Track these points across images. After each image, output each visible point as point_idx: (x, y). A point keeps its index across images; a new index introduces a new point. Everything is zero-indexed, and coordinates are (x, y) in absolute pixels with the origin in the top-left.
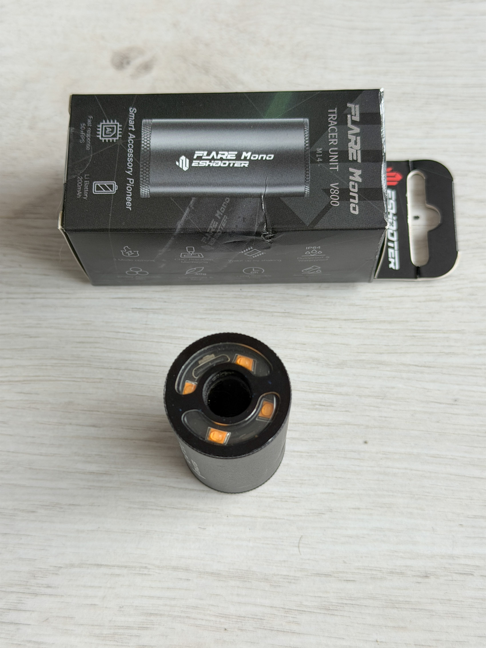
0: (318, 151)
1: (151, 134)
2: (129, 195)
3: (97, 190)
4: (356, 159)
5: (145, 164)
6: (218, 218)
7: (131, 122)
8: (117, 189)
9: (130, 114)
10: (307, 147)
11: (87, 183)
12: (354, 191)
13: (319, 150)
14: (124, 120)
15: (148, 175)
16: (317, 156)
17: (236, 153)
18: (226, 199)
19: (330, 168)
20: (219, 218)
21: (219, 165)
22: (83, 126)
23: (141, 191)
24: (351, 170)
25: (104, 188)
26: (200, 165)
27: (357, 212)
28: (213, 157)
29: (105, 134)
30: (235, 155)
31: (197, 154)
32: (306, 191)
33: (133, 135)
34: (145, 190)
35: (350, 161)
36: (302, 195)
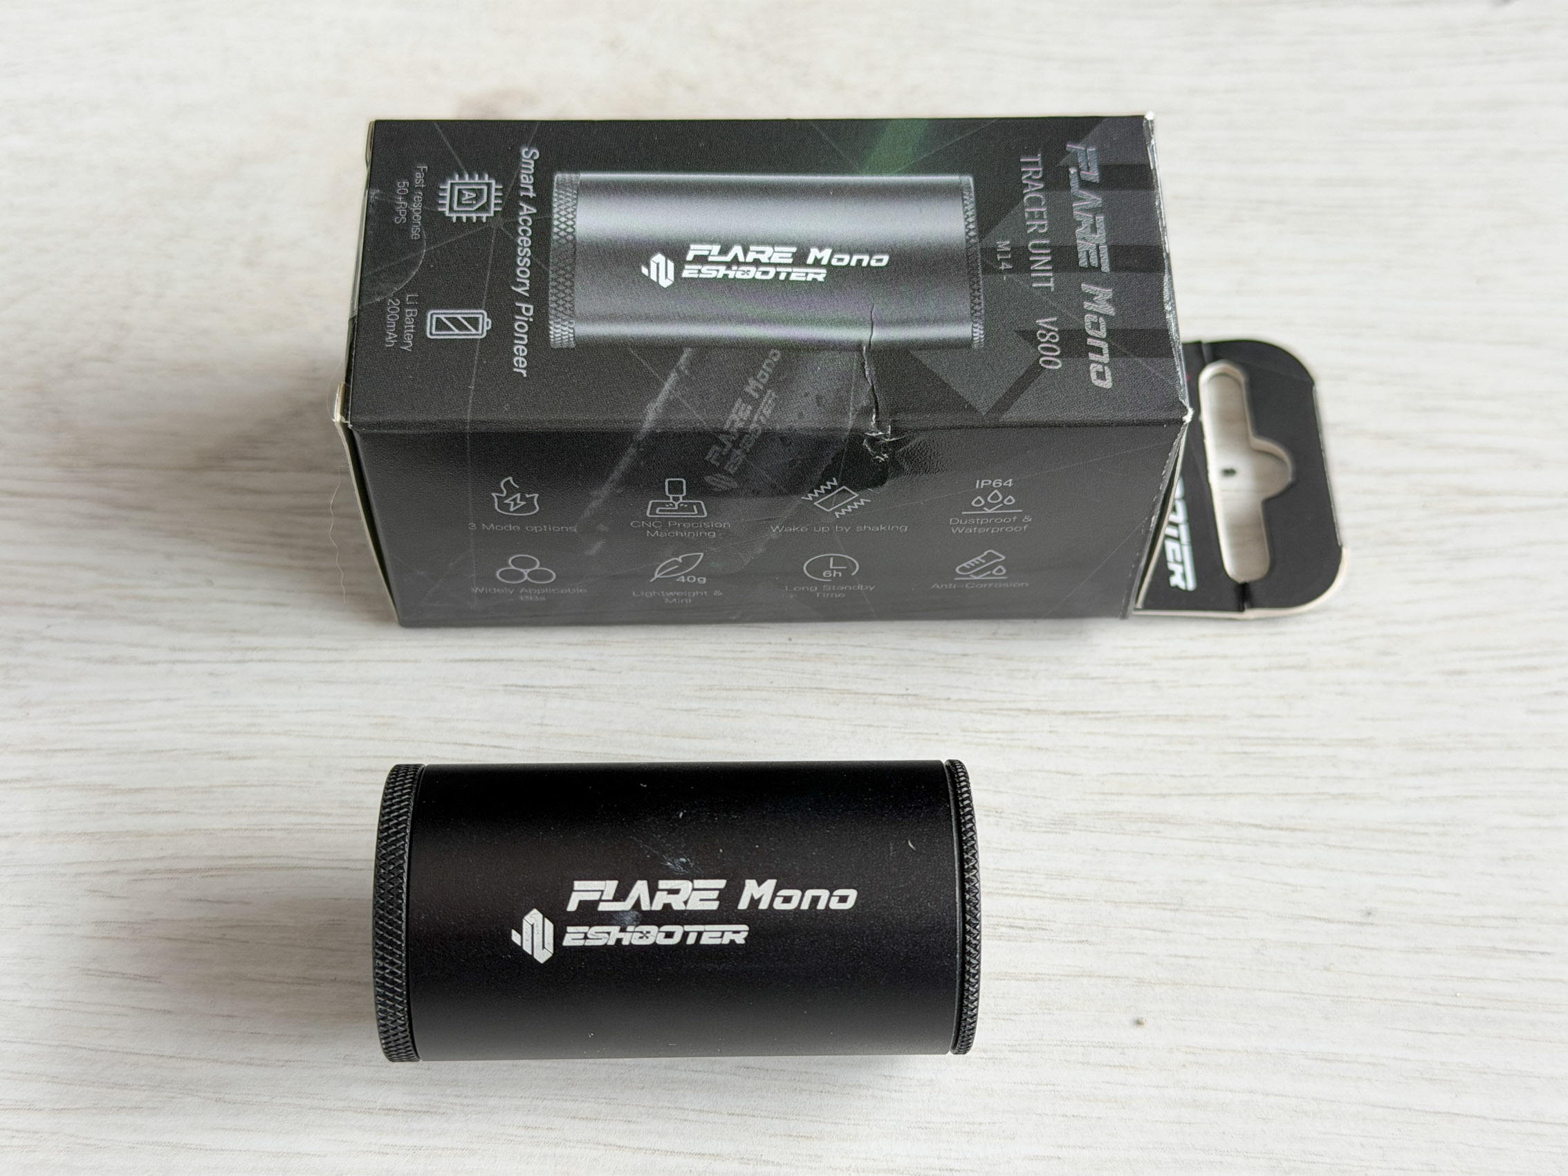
0: (999, 246)
1: (576, 205)
2: (521, 342)
3: (437, 329)
4: (1096, 266)
5: (562, 272)
6: (751, 396)
7: (524, 178)
8: (490, 327)
9: (523, 160)
10: (971, 237)
11: (410, 314)
12: (1097, 336)
13: (1004, 245)
14: (506, 172)
15: (570, 295)
16: (999, 258)
17: (794, 249)
18: (772, 352)
19: (1034, 285)
20: (756, 395)
21: (750, 276)
22: (402, 186)
23: (552, 333)
24: (1085, 287)
25: (455, 326)
26: (701, 276)
27: (1107, 384)
28: (736, 257)
29: (459, 203)
30: (790, 255)
31: (695, 250)
32: (974, 335)
33: (530, 208)
34: (562, 330)
35: (1083, 269)
36: (965, 344)
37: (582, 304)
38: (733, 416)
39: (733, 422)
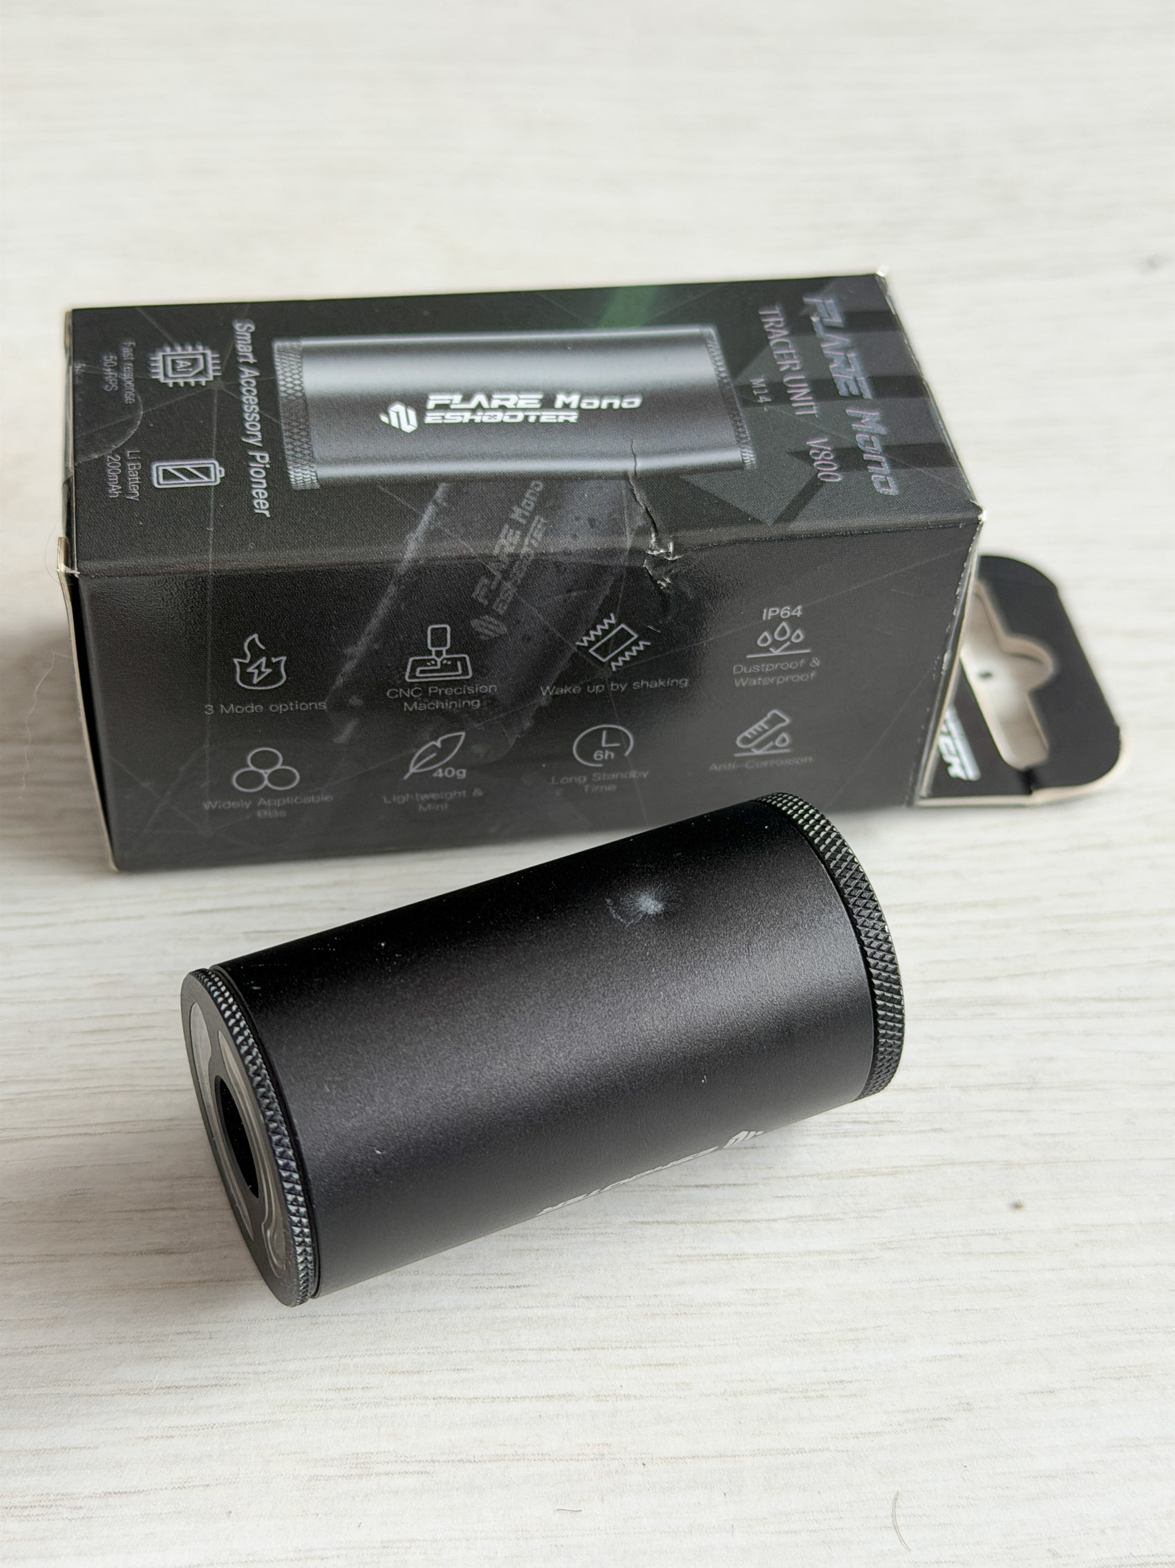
0: (754, 383)
1: (301, 367)
2: (260, 486)
3: (164, 478)
4: (858, 393)
5: (295, 424)
6: (518, 522)
7: (242, 347)
8: (223, 475)
9: (238, 333)
10: (722, 378)
11: (133, 469)
12: (874, 452)
13: (758, 382)
14: (222, 344)
15: (307, 443)
16: (756, 393)
17: (540, 396)
18: (533, 483)
19: (798, 413)
21: (498, 420)
22: (109, 359)
23: (292, 476)
24: (851, 412)
25: (185, 475)
26: (446, 421)
27: (893, 491)
28: (480, 404)
29: (174, 369)
30: (537, 401)
31: (435, 400)
32: (744, 458)
33: (251, 371)
34: (303, 474)
35: (844, 398)
36: (739, 466)
37: (319, 450)
38: (503, 541)
39: (503, 547)
